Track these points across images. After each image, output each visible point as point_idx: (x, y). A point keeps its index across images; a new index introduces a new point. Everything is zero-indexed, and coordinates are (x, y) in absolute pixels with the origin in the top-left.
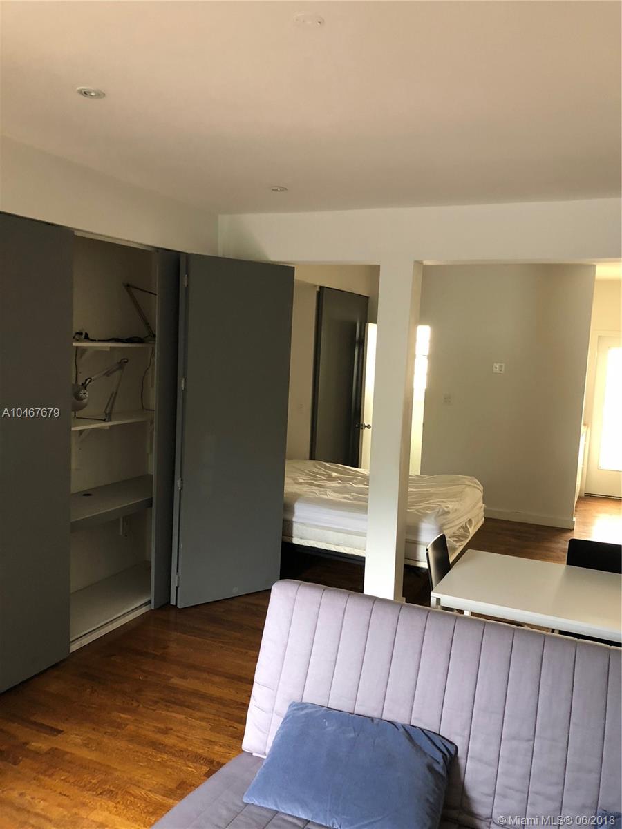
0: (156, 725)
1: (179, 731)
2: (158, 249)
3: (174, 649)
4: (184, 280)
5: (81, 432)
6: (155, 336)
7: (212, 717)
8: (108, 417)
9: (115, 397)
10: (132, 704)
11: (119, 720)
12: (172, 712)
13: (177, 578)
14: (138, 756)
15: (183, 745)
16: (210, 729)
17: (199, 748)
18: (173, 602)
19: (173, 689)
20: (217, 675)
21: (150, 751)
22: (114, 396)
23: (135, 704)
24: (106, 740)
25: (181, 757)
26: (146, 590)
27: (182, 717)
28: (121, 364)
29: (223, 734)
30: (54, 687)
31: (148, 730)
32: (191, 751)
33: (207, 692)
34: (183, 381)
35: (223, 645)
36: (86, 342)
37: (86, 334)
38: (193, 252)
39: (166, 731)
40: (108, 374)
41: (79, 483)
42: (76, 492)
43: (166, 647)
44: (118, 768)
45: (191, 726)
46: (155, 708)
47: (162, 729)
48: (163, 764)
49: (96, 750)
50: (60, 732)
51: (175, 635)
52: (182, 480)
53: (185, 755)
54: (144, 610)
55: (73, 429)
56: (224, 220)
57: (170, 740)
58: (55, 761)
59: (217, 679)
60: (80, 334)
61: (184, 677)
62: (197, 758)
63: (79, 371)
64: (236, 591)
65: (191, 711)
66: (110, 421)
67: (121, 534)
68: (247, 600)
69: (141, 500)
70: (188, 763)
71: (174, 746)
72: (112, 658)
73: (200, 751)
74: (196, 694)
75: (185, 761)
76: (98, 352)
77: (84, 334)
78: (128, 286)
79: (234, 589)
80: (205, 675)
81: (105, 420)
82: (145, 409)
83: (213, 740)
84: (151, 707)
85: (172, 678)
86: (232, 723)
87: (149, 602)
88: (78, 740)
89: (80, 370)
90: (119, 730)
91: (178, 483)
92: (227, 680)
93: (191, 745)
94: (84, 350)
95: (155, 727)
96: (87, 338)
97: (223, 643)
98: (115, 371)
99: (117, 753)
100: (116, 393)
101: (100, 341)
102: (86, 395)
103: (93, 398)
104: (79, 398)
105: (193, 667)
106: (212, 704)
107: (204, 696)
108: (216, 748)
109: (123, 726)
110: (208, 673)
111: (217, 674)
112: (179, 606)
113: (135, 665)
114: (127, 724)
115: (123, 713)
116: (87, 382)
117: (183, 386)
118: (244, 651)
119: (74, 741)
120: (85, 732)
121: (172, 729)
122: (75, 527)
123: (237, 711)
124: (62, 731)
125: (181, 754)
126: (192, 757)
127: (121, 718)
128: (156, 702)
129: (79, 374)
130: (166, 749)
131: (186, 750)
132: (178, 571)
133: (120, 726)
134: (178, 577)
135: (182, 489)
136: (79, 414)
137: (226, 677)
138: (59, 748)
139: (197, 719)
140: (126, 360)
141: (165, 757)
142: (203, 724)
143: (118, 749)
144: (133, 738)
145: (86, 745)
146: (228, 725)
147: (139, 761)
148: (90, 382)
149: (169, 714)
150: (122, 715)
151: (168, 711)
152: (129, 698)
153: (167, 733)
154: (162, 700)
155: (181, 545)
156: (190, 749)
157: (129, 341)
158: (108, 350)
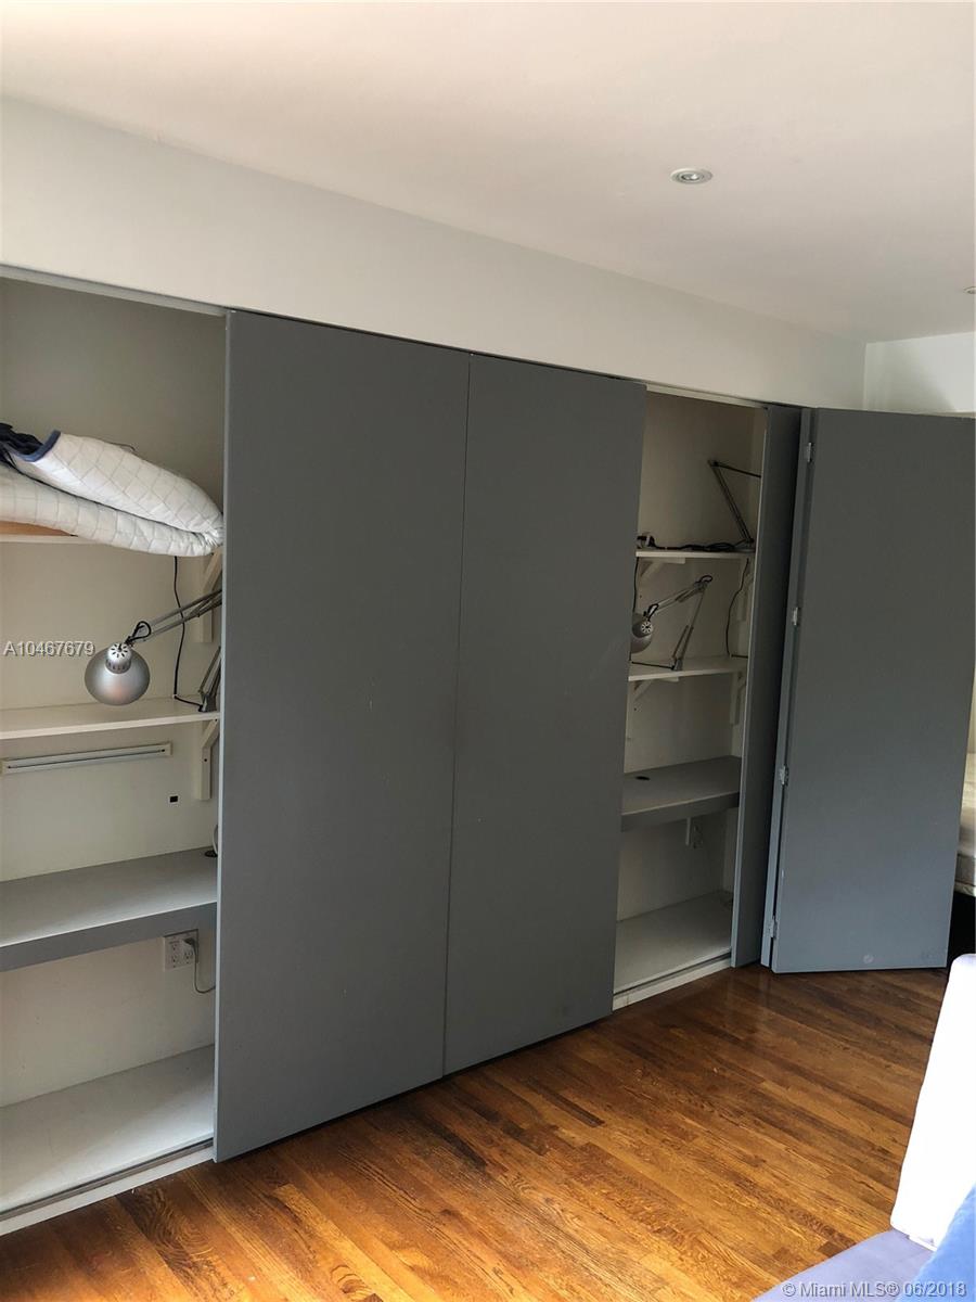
0: (741, 1149)
1: (774, 1167)
2: (766, 405)
3: (766, 1035)
4: (806, 451)
5: (638, 683)
6: (753, 541)
7: (830, 1159)
8: (677, 664)
9: (691, 631)
10: (702, 1107)
11: (683, 1126)
12: (765, 1134)
13: (773, 924)
14: (715, 1190)
15: (783, 1192)
16: (828, 1178)
17: (810, 1204)
18: (765, 961)
19: (766, 1098)
20: (836, 1091)
21: (731, 1186)
22: (688, 632)
23: (707, 1108)
24: (665, 1151)
25: (781, 1210)
26: (724, 937)
27: (782, 1146)
28: (701, 585)
29: (849, 1191)
30: (592, 1055)
31: (727, 1152)
32: (795, 1205)
33: (821, 1115)
34: (795, 613)
35: (848, 1046)
36: (652, 550)
37: (652, 539)
38: (821, 406)
39: (756, 1163)
40: (681, 599)
41: (635, 759)
42: (630, 771)
43: (753, 1031)
44: (684, 1200)
45: (796, 1165)
46: (737, 1121)
47: (750, 1158)
48: (752, 1212)
49: (651, 1162)
50: (600, 1122)
51: (765, 1013)
52: (787, 769)
53: (788, 1208)
54: (719, 966)
55: (631, 679)
56: (876, 352)
57: (762, 1178)
58: (591, 1165)
59: (837, 1099)
60: (643, 538)
61: (782, 1083)
62: (807, 1219)
63: (639, 594)
64: (869, 962)
65: (795, 1140)
66: (680, 669)
67: (687, 843)
68: (888, 978)
69: (722, 794)
70: (791, 1221)
71: (768, 1190)
72: (672, 1031)
73: (811, 1209)
74: (801, 1113)
75: (786, 1217)
76: (667, 566)
77: (648, 539)
78: (715, 464)
79: (866, 957)
80: (819, 1089)
81: (672, 668)
82: (731, 654)
83: (833, 1197)
84: (731, 1119)
85: (763, 1080)
86: (863, 1177)
87: (728, 956)
88: (626, 1141)
89: (640, 591)
90: (684, 1142)
91: (781, 774)
92: (855, 1104)
93: (796, 1196)
94: (648, 563)
95: (739, 1151)
96: (653, 545)
97: (847, 1041)
98: (692, 594)
99: (681, 1176)
100: (692, 628)
101: (670, 549)
102: (649, 628)
103: (659, 635)
104: (637, 632)
105: (797, 1070)
106: (829, 1137)
107: (815, 1121)
108: (838, 1212)
109: (690, 1137)
110: (823, 1085)
111: (836, 1089)
112: (774, 969)
113: (706, 1047)
114: (697, 1136)
115: (690, 1118)
116: (652, 610)
117: (795, 619)
118: (885, 1062)
119: (619, 1139)
120: (636, 1131)
121: (764, 1161)
122: (628, 823)
123: (872, 1160)
124: (603, 1122)
125: (779, 1204)
126: (798, 1215)
127: (686, 1123)
128: (739, 1113)
129: (638, 599)
130: (757, 1190)
131: (788, 1202)
132: (774, 914)
133: (684, 1135)
134: (776, 923)
135: (786, 783)
136: (636, 657)
137: (854, 1100)
138: (598, 1144)
139: (806, 1156)
140: (709, 579)
141: (755, 1202)
142: (816, 1166)
143: (683, 1170)
144: (705, 1159)
145: (637, 1152)
146: (856, 1178)
147: (714, 1198)
148: (656, 609)
149: (759, 1136)
150: (689, 1121)
151: (758, 1131)
152: (696, 1096)
153: (757, 1166)
154: (750, 1111)
155: (782, 874)
156: (795, 1201)
157: (713, 548)
158: (683, 562)
